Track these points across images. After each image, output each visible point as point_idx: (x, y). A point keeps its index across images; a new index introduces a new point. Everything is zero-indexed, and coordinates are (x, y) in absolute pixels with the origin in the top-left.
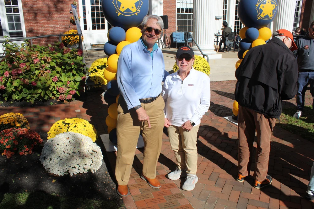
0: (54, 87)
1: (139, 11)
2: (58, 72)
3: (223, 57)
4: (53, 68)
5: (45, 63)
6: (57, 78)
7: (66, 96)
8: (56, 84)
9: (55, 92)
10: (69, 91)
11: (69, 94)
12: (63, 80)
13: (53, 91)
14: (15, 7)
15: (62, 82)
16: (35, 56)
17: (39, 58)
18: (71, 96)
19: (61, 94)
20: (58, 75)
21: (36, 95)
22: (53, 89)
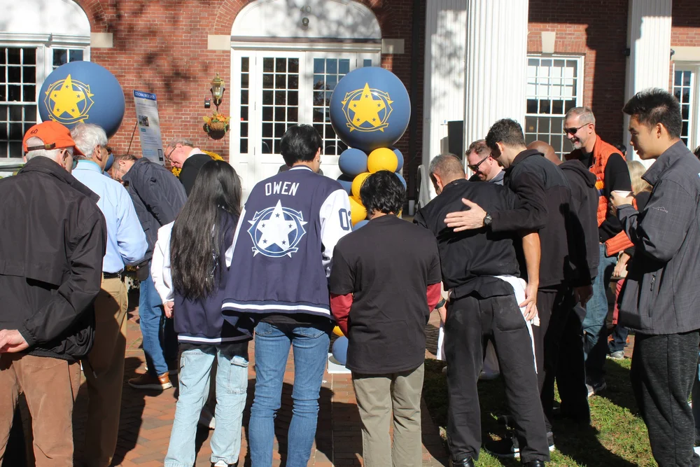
1: (86, 117)
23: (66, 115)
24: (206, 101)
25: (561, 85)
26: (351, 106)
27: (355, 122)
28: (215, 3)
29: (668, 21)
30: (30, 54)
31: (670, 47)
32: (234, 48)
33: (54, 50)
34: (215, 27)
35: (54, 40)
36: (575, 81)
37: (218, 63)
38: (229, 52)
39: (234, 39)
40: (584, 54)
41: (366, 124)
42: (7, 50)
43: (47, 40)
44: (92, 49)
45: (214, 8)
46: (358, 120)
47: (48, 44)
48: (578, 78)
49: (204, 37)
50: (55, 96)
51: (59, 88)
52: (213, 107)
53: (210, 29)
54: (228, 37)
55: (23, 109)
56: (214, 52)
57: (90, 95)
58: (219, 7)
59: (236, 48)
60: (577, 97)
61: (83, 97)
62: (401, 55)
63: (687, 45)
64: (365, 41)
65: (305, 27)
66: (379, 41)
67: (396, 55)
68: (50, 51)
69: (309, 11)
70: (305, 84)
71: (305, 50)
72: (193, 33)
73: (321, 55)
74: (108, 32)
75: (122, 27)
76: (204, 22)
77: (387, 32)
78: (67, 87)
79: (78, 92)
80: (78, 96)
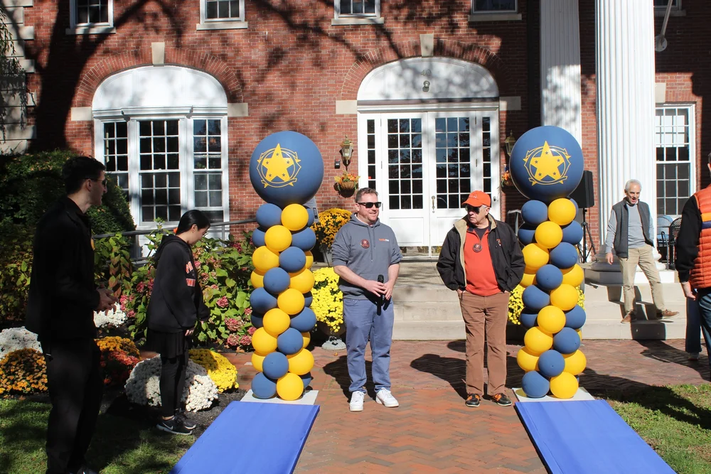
0: (219, 318)
1: (295, 180)
2: (229, 290)
4: (222, 280)
5: (211, 270)
6: (226, 300)
7: (240, 338)
8: (223, 312)
9: (221, 329)
10: (247, 328)
11: (247, 334)
12: (238, 305)
13: (218, 326)
14: (215, 154)
15: (237, 309)
17: (201, 261)
18: (250, 337)
19: (232, 332)
20: (229, 295)
22: (218, 322)
23: (277, 179)
24: (336, 162)
25: (673, 133)
26: (532, 163)
27: (537, 177)
28: (341, 71)
30: (173, 126)
32: (360, 111)
33: (194, 121)
34: (342, 93)
35: (194, 112)
36: (687, 129)
37: (346, 126)
38: (356, 115)
39: (360, 103)
40: (695, 103)
41: (548, 178)
42: (152, 123)
43: (188, 112)
44: (229, 118)
45: (341, 75)
46: (540, 175)
47: (189, 116)
48: (689, 125)
49: (332, 102)
50: (267, 163)
51: (270, 156)
52: (342, 167)
53: (337, 96)
54: (355, 102)
55: (167, 176)
56: (342, 116)
57: (297, 161)
58: (345, 75)
59: (362, 112)
60: (690, 143)
61: (292, 163)
62: (518, 111)
64: (484, 100)
65: (426, 89)
66: (496, 99)
67: (513, 111)
68: (191, 122)
69: (429, 74)
70: (428, 142)
71: (426, 111)
72: (322, 99)
73: (442, 115)
74: (244, 102)
75: (256, 98)
76: (331, 89)
77: (504, 90)
78: (277, 154)
79: (287, 159)
80: (288, 162)
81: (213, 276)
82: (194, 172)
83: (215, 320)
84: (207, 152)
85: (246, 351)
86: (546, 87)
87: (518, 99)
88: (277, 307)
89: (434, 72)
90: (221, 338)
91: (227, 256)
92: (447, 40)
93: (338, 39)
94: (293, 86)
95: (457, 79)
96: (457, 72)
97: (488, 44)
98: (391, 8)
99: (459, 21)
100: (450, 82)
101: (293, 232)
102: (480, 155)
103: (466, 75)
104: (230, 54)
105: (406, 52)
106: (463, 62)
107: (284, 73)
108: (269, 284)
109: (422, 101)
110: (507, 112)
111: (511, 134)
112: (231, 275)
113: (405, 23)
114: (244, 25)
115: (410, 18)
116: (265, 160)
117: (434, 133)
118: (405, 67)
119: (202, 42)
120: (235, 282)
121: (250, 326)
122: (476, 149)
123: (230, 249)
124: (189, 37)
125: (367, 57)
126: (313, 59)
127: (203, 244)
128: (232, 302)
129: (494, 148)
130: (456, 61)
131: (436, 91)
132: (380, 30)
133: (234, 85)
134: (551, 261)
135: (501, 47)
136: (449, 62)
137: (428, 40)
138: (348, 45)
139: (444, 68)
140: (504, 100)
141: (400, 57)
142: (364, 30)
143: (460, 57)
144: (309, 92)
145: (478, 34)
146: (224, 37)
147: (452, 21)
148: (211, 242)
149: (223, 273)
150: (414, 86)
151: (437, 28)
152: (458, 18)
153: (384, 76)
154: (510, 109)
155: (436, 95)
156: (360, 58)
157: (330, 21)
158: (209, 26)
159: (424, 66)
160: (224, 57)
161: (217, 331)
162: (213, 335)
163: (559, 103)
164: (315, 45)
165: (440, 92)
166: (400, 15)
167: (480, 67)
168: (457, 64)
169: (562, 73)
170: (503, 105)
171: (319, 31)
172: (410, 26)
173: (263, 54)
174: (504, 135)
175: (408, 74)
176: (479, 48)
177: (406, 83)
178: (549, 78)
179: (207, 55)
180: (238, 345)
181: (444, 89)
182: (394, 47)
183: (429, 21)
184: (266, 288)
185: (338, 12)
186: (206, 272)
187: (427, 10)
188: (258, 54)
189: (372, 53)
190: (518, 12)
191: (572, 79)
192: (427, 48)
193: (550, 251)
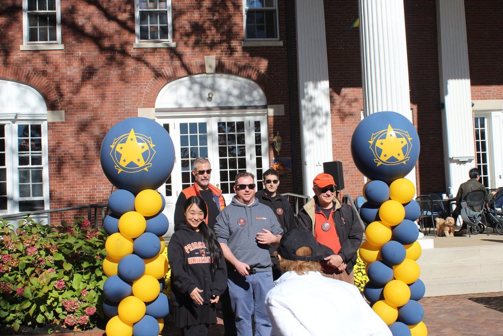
0: (56, 300)
1: (150, 165)
2: (66, 273)
3: (436, 245)
4: (59, 264)
5: (47, 255)
6: (63, 283)
7: (77, 318)
8: (60, 294)
9: (59, 310)
10: (84, 309)
11: (84, 314)
12: (75, 287)
13: (56, 307)
14: (36, 154)
15: (74, 290)
16: (30, 241)
17: (38, 246)
18: (87, 317)
19: (69, 313)
20: (66, 278)
21: (22, 314)
22: (56, 303)
23: (132, 164)
26: (378, 144)
27: (382, 158)
28: (142, 85)
29: (468, 82)
31: (471, 101)
32: (156, 117)
33: (19, 125)
34: (143, 102)
35: (18, 118)
39: (158, 111)
40: (412, 109)
41: (393, 159)
43: (14, 118)
44: (48, 123)
45: (142, 88)
46: (385, 156)
47: (14, 121)
49: (135, 110)
50: (121, 148)
51: (124, 141)
53: (139, 104)
54: (153, 110)
57: (152, 146)
58: (145, 88)
59: (159, 117)
61: (147, 148)
62: (282, 116)
63: (481, 99)
64: (256, 107)
65: (210, 99)
66: (265, 107)
67: (278, 116)
68: (15, 126)
69: (213, 88)
70: (213, 141)
71: (210, 116)
72: (127, 107)
73: (224, 120)
74: (61, 109)
75: (71, 106)
76: (134, 99)
77: (271, 100)
78: (132, 139)
79: (141, 144)
80: (143, 147)
81: (50, 260)
82: (19, 168)
83: (53, 302)
84: (30, 152)
85: (83, 330)
86: (304, 97)
87: (282, 107)
88: (132, 294)
89: (216, 86)
90: (58, 318)
91: (64, 241)
92: (226, 60)
93: (139, 59)
94: (103, 97)
95: (236, 92)
96: (235, 86)
97: (258, 64)
98: (181, 35)
99: (235, 46)
100: (229, 94)
101: (147, 218)
102: (254, 150)
103: (241, 88)
104: (50, 70)
105: (194, 70)
106: (239, 78)
107: (96, 87)
108: (125, 272)
109: (208, 109)
110: (274, 117)
111: (278, 134)
112: (69, 259)
113: (193, 47)
114: (61, 47)
115: (197, 43)
116: (119, 145)
117: (217, 134)
118: (193, 82)
119: (26, 61)
120: (72, 266)
121: (87, 307)
122: (251, 146)
123: (65, 234)
124: (15, 57)
125: (163, 74)
126: (118, 75)
127: (39, 230)
128: (69, 284)
129: (264, 146)
130: (233, 77)
131: (219, 101)
132: (174, 53)
133: (54, 96)
134: (394, 238)
135: (268, 67)
136: (228, 78)
137: (211, 60)
138: (147, 64)
139: (224, 83)
140: (271, 108)
141: (190, 73)
142: (160, 52)
143: (237, 74)
144: (116, 102)
145: (250, 56)
146: (45, 57)
147: (230, 46)
148: (46, 229)
149: (60, 257)
150: (201, 97)
151: (219, 51)
152: (234, 43)
153: (176, 90)
154: (276, 115)
155: (219, 104)
156: (158, 75)
157: (132, 45)
158: (32, 47)
159: (209, 81)
160: (44, 73)
161: (55, 312)
162: (50, 316)
163: (314, 110)
164: (121, 64)
165: (222, 102)
166: (188, 41)
167: (252, 82)
168: (235, 80)
169: (316, 87)
170: (271, 112)
171: (124, 53)
172: (197, 49)
173: (77, 70)
174: (272, 135)
175: (196, 88)
176: (250, 67)
177: (195, 95)
178: (305, 91)
179: (29, 71)
180: (75, 325)
181: (225, 99)
182: (184, 66)
183: (212, 46)
184: (120, 275)
185: (138, 38)
186: (43, 257)
187: (210, 38)
188: (74, 71)
189: (167, 71)
190: (280, 40)
191: (324, 92)
192: (210, 67)
193: (393, 228)
